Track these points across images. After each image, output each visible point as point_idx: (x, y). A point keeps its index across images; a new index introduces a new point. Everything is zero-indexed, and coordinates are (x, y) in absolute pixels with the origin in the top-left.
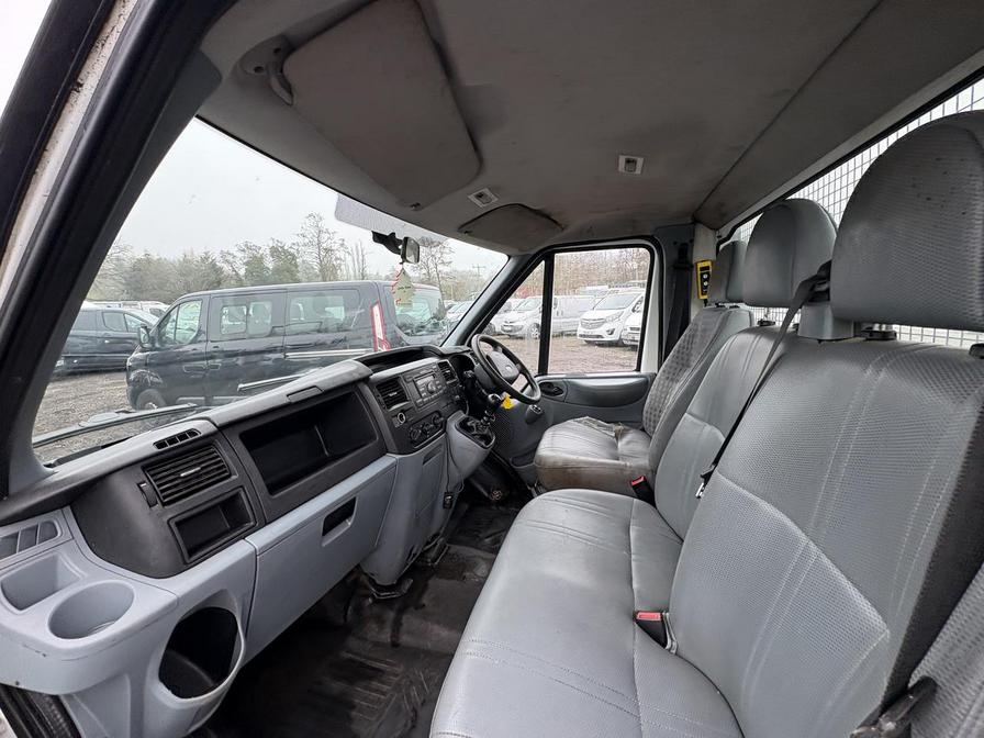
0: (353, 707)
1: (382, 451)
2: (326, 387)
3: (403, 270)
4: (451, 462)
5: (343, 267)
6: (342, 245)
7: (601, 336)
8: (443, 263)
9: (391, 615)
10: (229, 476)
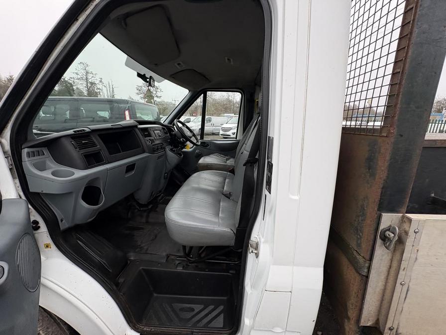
0: (134, 236)
1: (144, 152)
2: (123, 126)
3: (149, 90)
4: (167, 163)
5: (101, 94)
6: (101, 81)
7: (230, 136)
8: (157, 96)
9: (145, 214)
10: (97, 146)
